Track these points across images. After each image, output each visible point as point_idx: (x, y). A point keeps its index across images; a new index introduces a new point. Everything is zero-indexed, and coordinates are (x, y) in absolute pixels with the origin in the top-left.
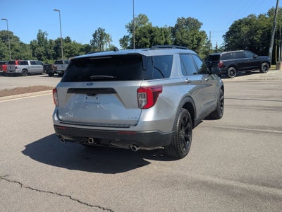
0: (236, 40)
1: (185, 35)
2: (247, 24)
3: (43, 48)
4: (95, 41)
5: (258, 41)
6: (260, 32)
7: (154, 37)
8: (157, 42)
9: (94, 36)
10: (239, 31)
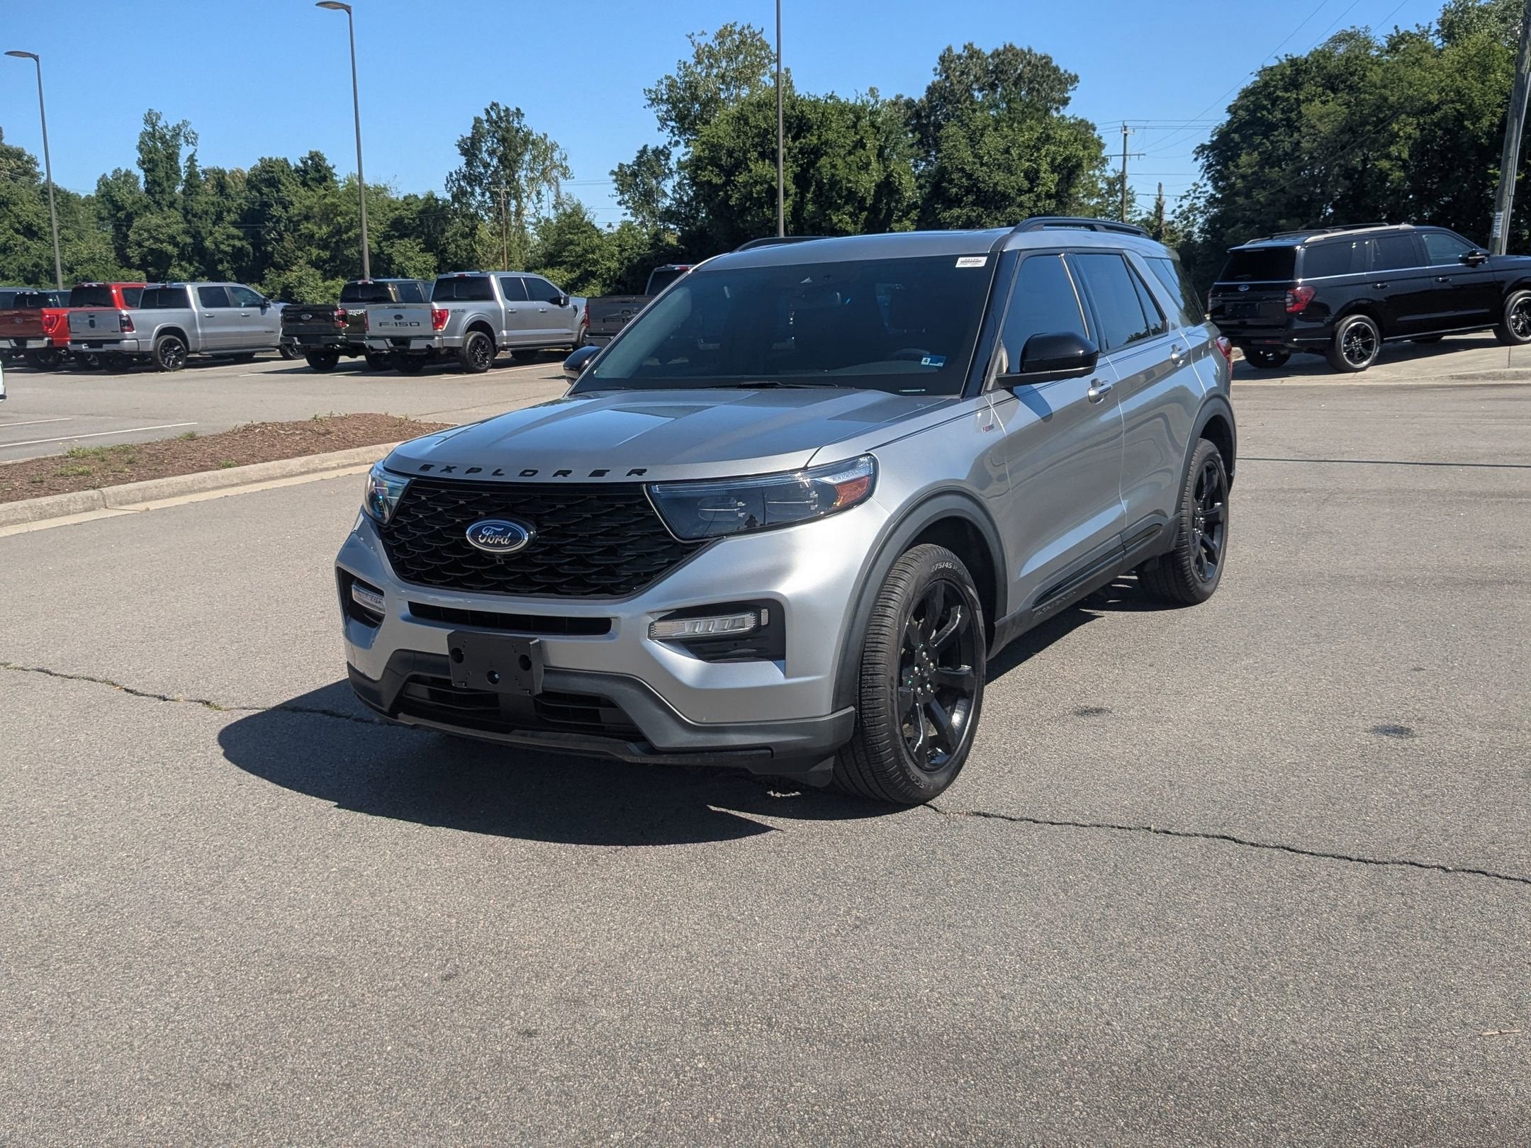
0: (1274, 173)
1: (991, 141)
2: (1332, 83)
3: (176, 215)
4: (472, 179)
5: (1397, 174)
6: (1406, 127)
7: (814, 154)
8: (834, 183)
9: (470, 149)
10: (1291, 126)
